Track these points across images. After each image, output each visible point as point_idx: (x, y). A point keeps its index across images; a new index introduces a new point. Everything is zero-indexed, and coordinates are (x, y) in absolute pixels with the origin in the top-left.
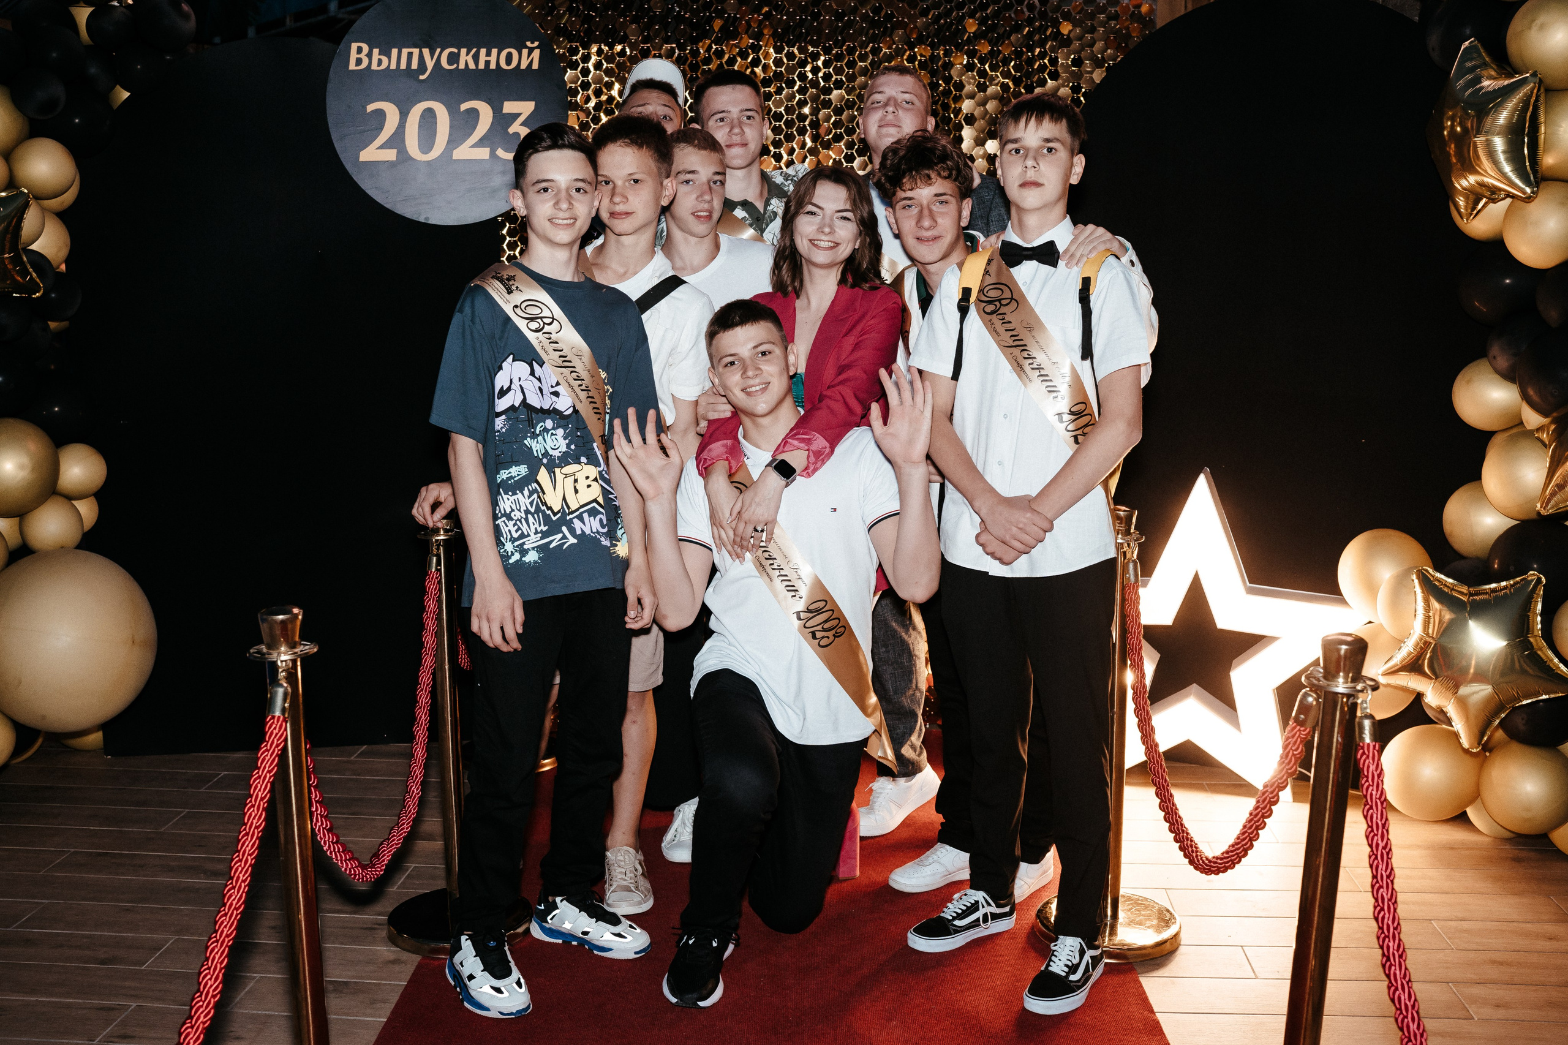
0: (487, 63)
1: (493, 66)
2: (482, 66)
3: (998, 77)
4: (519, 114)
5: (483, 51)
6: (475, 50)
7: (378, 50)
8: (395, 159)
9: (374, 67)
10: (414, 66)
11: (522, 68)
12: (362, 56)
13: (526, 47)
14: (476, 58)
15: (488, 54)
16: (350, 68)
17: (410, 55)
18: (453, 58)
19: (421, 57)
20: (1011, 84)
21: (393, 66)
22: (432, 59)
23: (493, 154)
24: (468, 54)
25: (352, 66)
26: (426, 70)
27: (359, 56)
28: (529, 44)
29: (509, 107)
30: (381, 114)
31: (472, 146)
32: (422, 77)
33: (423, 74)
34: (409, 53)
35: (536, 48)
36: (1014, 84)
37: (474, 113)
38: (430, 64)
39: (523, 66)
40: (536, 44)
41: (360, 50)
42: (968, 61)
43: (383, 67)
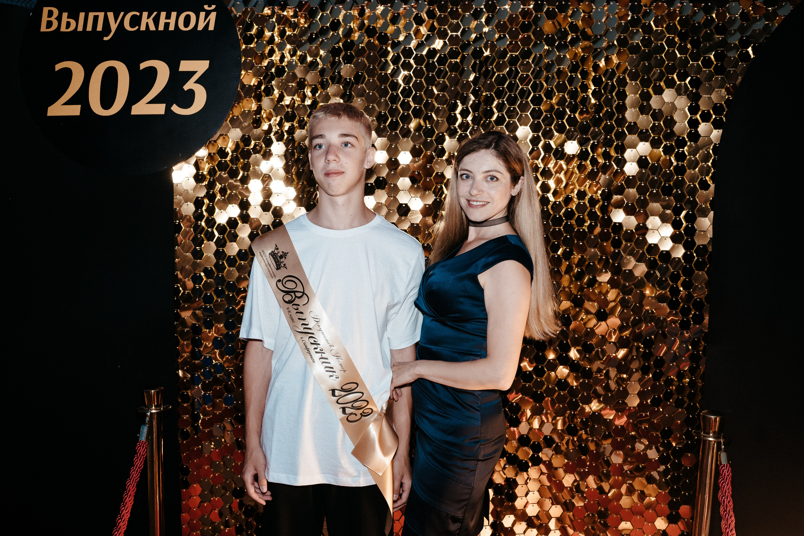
0: (167, 25)
1: (172, 28)
2: (161, 28)
3: (664, 32)
4: (195, 72)
5: (163, 14)
6: (155, 13)
7: (67, 13)
8: (79, 114)
9: (63, 29)
10: (100, 28)
11: (198, 29)
12: (53, 19)
13: (204, 10)
14: (156, 21)
15: (168, 17)
16: (41, 31)
17: (96, 18)
18: (135, 21)
19: (106, 19)
20: (677, 39)
21: (80, 29)
22: (116, 22)
23: (168, 109)
24: (148, 17)
25: (43, 29)
26: (110, 31)
27: (49, 19)
28: (206, 7)
29: (185, 66)
30: (68, 73)
31: (150, 102)
32: (106, 39)
33: (107, 36)
34: (94, 16)
35: (213, 10)
36: (680, 39)
37: (152, 73)
38: (114, 27)
39: (200, 27)
40: (213, 7)
41: (50, 14)
42: (632, 17)
43: (72, 28)
